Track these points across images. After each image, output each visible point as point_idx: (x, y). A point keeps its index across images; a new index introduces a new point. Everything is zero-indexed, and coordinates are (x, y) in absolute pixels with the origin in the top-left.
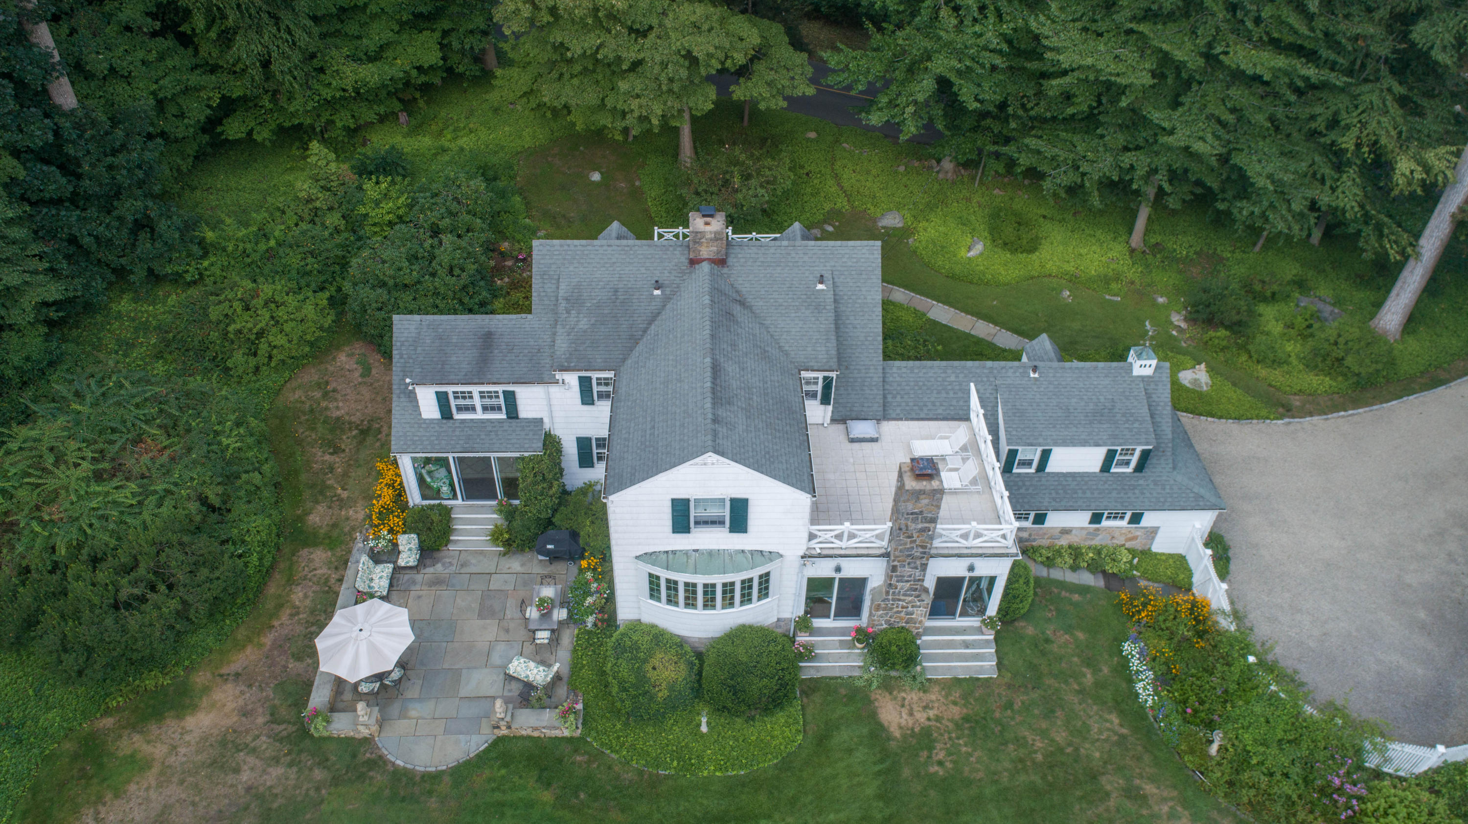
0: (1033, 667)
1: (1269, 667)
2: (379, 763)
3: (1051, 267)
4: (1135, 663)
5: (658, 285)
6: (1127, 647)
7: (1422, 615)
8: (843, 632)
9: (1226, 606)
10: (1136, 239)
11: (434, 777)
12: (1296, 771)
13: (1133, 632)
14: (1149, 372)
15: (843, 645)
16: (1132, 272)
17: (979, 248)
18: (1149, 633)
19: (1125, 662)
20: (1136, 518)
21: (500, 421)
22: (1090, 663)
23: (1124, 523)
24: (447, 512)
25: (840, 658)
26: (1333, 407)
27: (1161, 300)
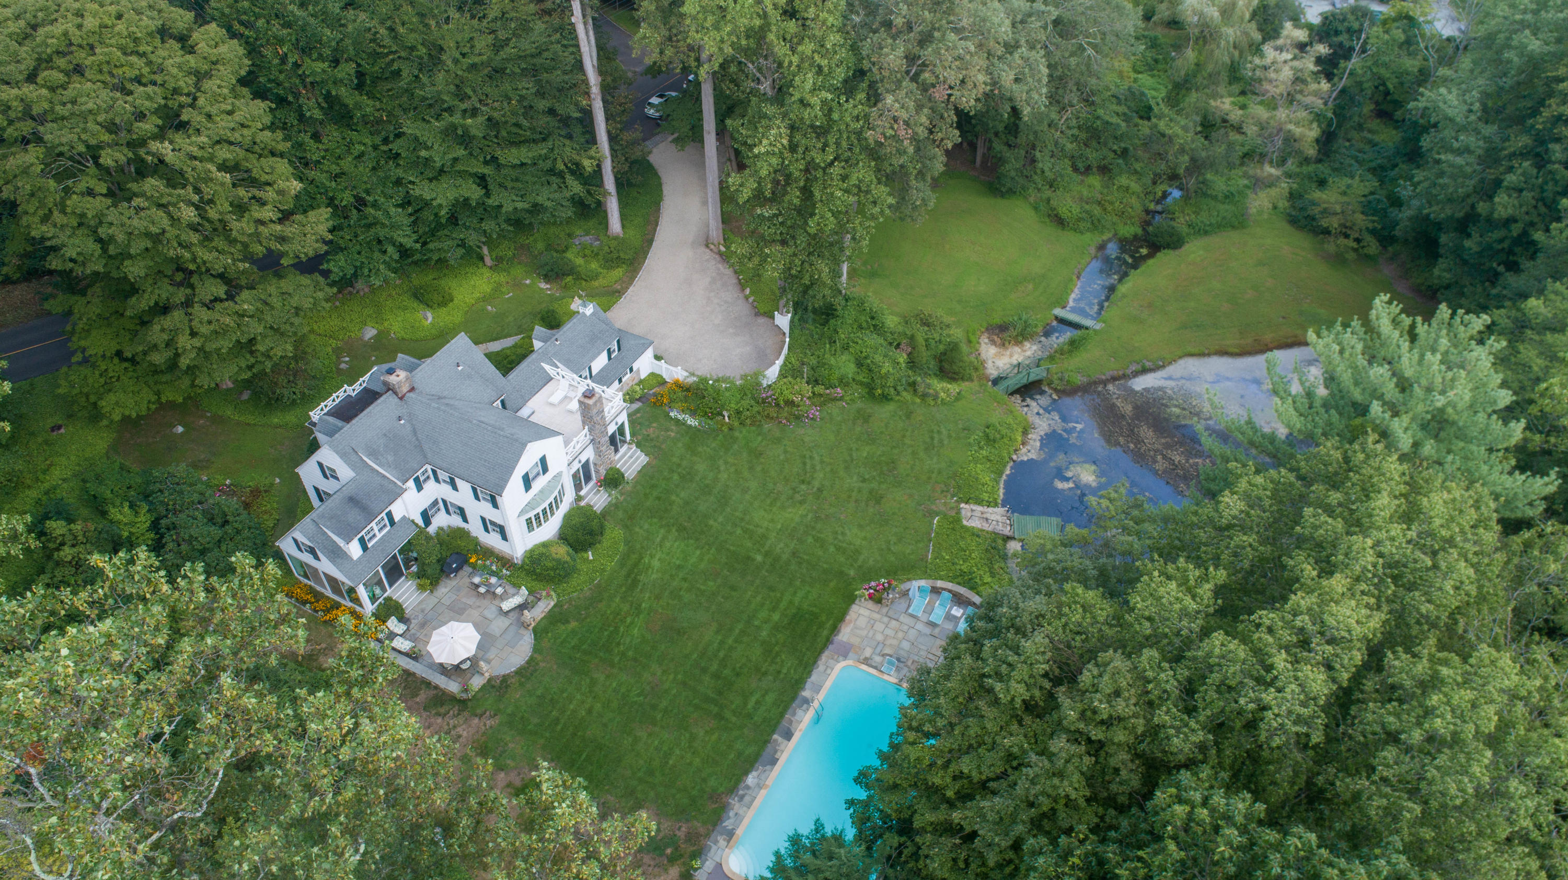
0: (655, 446)
1: (717, 380)
2: (505, 678)
3: (470, 300)
4: (680, 417)
5: (400, 419)
6: (672, 414)
7: (731, 330)
8: (591, 490)
9: (686, 374)
10: (488, 261)
11: (531, 661)
12: (753, 402)
13: (667, 409)
14: (592, 311)
15: (595, 494)
16: (502, 278)
17: (430, 316)
18: (673, 405)
19: (677, 421)
20: (631, 370)
21: (388, 532)
22: (667, 430)
23: (629, 375)
24: (389, 599)
25: (599, 499)
26: (631, 280)
27: (528, 282)
